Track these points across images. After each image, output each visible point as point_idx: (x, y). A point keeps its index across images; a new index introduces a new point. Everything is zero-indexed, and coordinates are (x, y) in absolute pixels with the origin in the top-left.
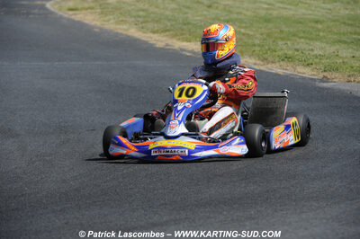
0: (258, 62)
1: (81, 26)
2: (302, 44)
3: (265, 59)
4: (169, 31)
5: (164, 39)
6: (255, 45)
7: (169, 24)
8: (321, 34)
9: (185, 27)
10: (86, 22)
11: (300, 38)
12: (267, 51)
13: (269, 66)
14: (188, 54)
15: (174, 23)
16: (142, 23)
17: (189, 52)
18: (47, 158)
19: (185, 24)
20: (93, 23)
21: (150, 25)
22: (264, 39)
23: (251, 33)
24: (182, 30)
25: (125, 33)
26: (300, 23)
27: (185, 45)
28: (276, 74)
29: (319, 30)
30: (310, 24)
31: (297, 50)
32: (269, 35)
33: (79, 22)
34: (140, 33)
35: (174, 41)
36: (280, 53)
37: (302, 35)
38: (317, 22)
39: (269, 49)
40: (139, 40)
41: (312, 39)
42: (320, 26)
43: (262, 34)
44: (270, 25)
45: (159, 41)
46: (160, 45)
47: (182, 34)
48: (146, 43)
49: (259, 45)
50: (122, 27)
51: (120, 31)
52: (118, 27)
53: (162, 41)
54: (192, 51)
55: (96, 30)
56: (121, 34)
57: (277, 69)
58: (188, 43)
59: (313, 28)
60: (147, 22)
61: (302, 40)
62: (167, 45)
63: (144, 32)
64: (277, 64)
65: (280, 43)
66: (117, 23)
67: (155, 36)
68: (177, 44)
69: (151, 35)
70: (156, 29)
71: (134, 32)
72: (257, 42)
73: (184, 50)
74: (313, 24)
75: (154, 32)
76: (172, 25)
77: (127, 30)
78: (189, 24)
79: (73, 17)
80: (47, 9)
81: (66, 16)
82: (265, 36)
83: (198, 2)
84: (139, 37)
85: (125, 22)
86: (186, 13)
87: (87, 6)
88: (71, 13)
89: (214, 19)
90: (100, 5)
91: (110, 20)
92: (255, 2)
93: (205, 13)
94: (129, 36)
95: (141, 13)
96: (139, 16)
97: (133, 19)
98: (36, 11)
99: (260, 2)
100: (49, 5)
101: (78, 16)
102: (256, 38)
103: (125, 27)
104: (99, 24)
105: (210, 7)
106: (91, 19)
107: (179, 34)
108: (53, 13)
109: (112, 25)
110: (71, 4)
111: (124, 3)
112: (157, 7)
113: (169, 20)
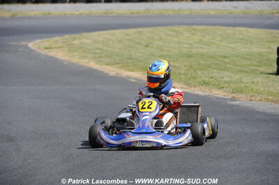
0: (184, 86)
1: (54, 60)
2: (215, 73)
3: (188, 84)
4: (118, 63)
5: (115, 69)
6: (181, 74)
7: (118, 58)
8: (228, 66)
9: (130, 61)
10: (58, 57)
11: (213, 69)
12: (190, 78)
13: (192, 89)
14: (133, 81)
15: (121, 58)
16: (98, 58)
17: (133, 79)
18: (37, 157)
19: (130, 59)
20: (63, 58)
21: (104, 60)
22: (187, 70)
23: (177, 65)
24: (128, 63)
25: (86, 65)
26: (212, 58)
27: (130, 73)
28: (198, 95)
29: (226, 63)
30: (220, 59)
31: (212, 78)
32: (191, 67)
33: (53, 57)
34: (98, 65)
35: (122, 71)
36: (200, 80)
37: (214, 66)
38: (225, 57)
39: (192, 77)
41: (221, 70)
42: (227, 60)
43: (185, 66)
44: (191, 60)
45: (112, 71)
46: (112, 74)
47: (128, 66)
48: (102, 72)
49: (184, 74)
50: (83, 61)
51: (83, 64)
52: (81, 61)
53: (113, 71)
54: (136, 79)
55: (66, 63)
56: (84, 66)
57: (198, 91)
58: (133, 73)
59: (222, 61)
60: (101, 57)
61: (215, 71)
62: (118, 74)
63: (100, 65)
64: (198, 88)
65: (199, 72)
66: (80, 58)
67: (108, 68)
68: (125, 73)
69: (106, 67)
70: (109, 62)
71: (93, 65)
72: (183, 72)
73: (129, 77)
74: (221, 59)
75: (107, 65)
76: (120, 60)
77: (87, 63)
78: (132, 58)
79: (48, 54)
80: (29, 48)
81: (43, 53)
82: (188, 67)
83: (138, 43)
84: (97, 68)
85: (87, 57)
86: (129, 51)
87: (58, 46)
88: (47, 50)
89: (150, 55)
90: (68, 45)
91: (75, 56)
92: (179, 43)
93: (143, 51)
94: (89, 68)
95: (98, 51)
96: (96, 53)
97: (92, 55)
98: (22, 49)
99: (183, 43)
100: (31, 45)
101: (52, 53)
102: (182, 69)
103: (86, 61)
104: (67, 58)
105: (147, 46)
106: (61, 55)
107: (126, 66)
108: (33, 51)
109: (76, 59)
110: (46, 44)
111: (85, 43)
112: (109, 46)
113: (118, 56)
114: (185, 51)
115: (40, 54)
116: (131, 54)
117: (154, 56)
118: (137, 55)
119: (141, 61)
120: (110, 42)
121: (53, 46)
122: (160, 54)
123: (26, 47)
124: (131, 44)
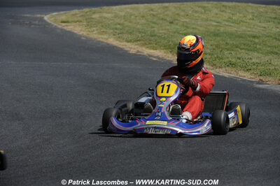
0: (209, 67)
1: (71, 34)
2: (243, 54)
3: (214, 65)
4: (139, 40)
5: (136, 47)
7: (140, 35)
8: (258, 46)
9: (152, 38)
10: (76, 32)
11: (241, 49)
12: (215, 58)
13: (217, 70)
14: (155, 59)
15: (143, 35)
16: (118, 34)
17: (155, 57)
19: (152, 36)
20: (81, 33)
21: (125, 36)
22: (214, 49)
24: (150, 40)
25: (105, 41)
26: (242, 37)
27: (152, 52)
28: (223, 77)
29: (255, 43)
30: (249, 39)
31: (239, 59)
32: (217, 46)
33: (69, 32)
34: (118, 42)
35: (144, 48)
36: (226, 60)
37: (242, 47)
38: (254, 37)
39: (217, 57)
40: (116, 47)
41: (251, 50)
42: (257, 40)
43: (212, 45)
44: (218, 39)
45: (132, 48)
46: (133, 51)
47: (150, 44)
48: (122, 49)
49: (210, 54)
50: (103, 36)
51: (101, 40)
52: (100, 36)
53: (134, 49)
54: (158, 57)
55: (83, 38)
56: (102, 42)
57: (223, 72)
58: (155, 51)
59: (251, 41)
60: (122, 33)
61: (243, 51)
62: (138, 52)
63: (120, 41)
64: (224, 69)
65: (226, 52)
66: (99, 33)
67: (129, 44)
68: (146, 51)
69: (127, 44)
70: (130, 39)
71: (112, 41)
72: (208, 51)
73: (150, 56)
74: (251, 39)
75: (128, 42)
77: (107, 39)
78: (155, 35)
79: (65, 28)
80: (45, 21)
81: (60, 27)
82: (214, 47)
83: (162, 19)
84: (116, 45)
85: (106, 33)
86: (152, 27)
87: (76, 19)
88: (64, 24)
89: (175, 32)
90: (86, 19)
91: (94, 31)
92: (207, 20)
93: (168, 27)
94: (108, 44)
95: (118, 26)
96: (116, 29)
97: (112, 31)
98: (37, 22)
99: (211, 20)
100: (46, 18)
101: (69, 28)
102: (207, 48)
103: (105, 36)
104: (85, 33)
105: (171, 23)
106: (79, 30)
107: (147, 43)
108: (49, 24)
109: (95, 35)
110: (64, 18)
111: (105, 18)
112: (130, 22)
113: (140, 32)
114: (212, 29)
115: (56, 28)
116: (154, 31)
117: (178, 33)
118: (161, 31)
119: (164, 38)
120: (133, 17)
121: (70, 20)
122: (185, 32)
123: (42, 19)
124: (155, 20)
